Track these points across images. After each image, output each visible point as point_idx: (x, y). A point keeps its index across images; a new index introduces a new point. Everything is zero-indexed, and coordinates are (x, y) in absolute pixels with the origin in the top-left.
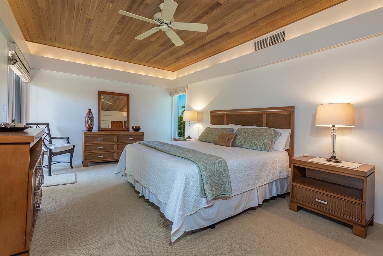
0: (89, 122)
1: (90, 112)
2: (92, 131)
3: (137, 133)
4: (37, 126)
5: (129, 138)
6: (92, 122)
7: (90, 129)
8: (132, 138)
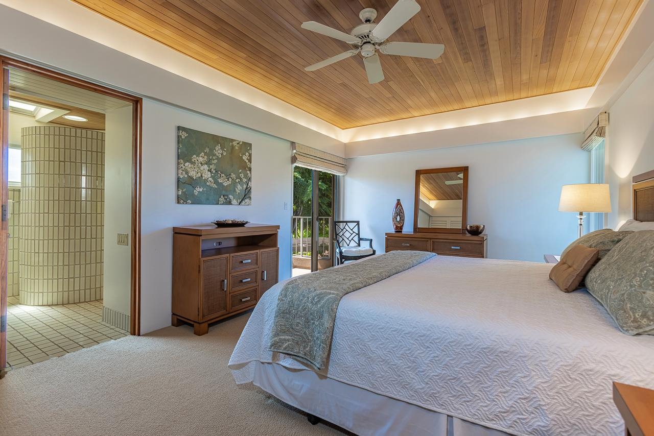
0: (398, 219)
1: (399, 203)
2: (401, 232)
3: (475, 238)
4: (346, 224)
5: (452, 247)
6: (402, 219)
7: (399, 229)
8: (459, 248)
